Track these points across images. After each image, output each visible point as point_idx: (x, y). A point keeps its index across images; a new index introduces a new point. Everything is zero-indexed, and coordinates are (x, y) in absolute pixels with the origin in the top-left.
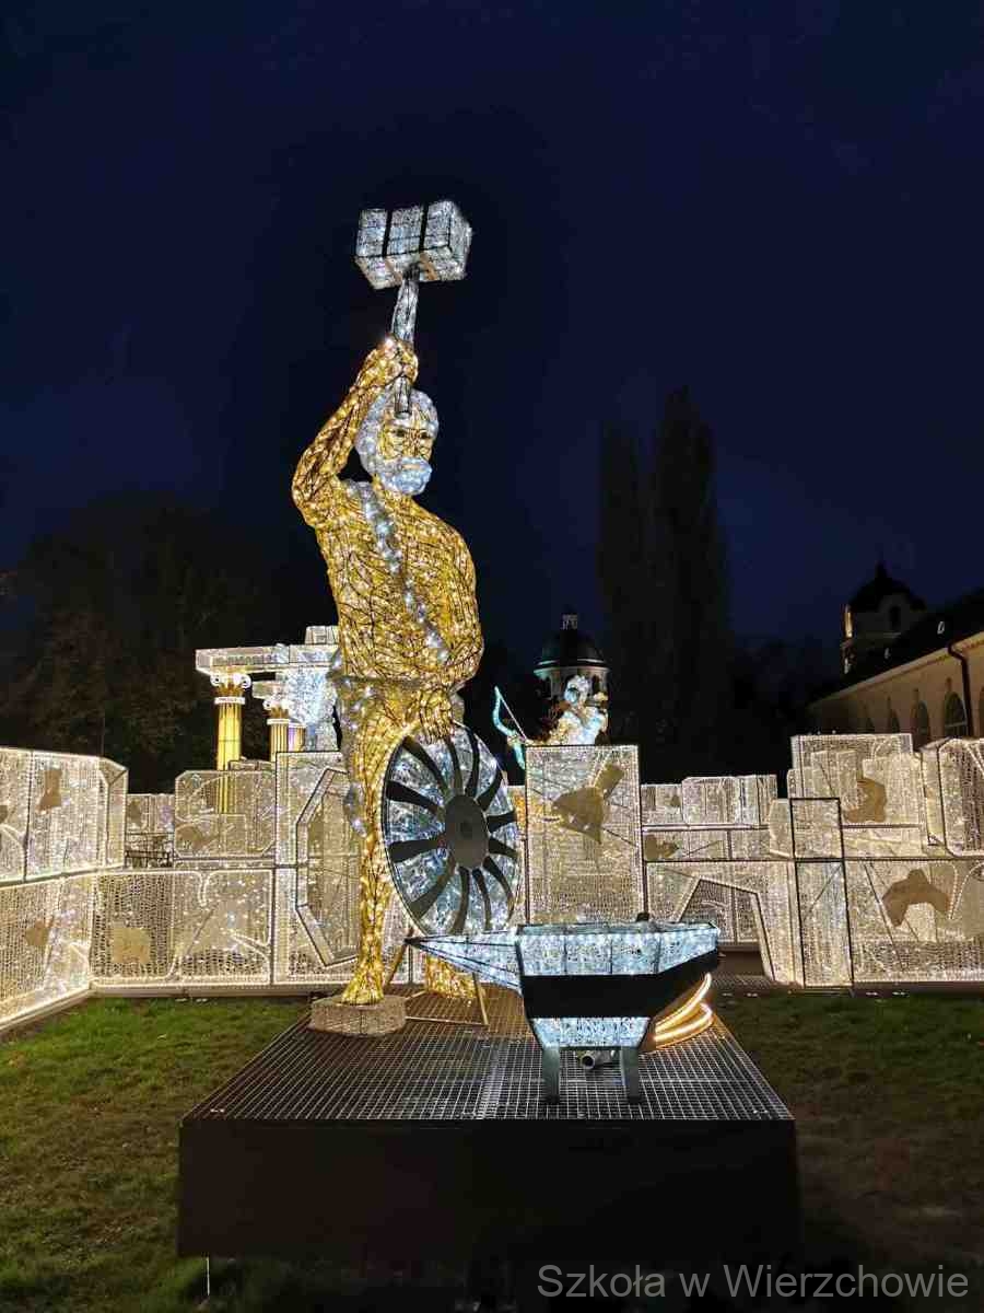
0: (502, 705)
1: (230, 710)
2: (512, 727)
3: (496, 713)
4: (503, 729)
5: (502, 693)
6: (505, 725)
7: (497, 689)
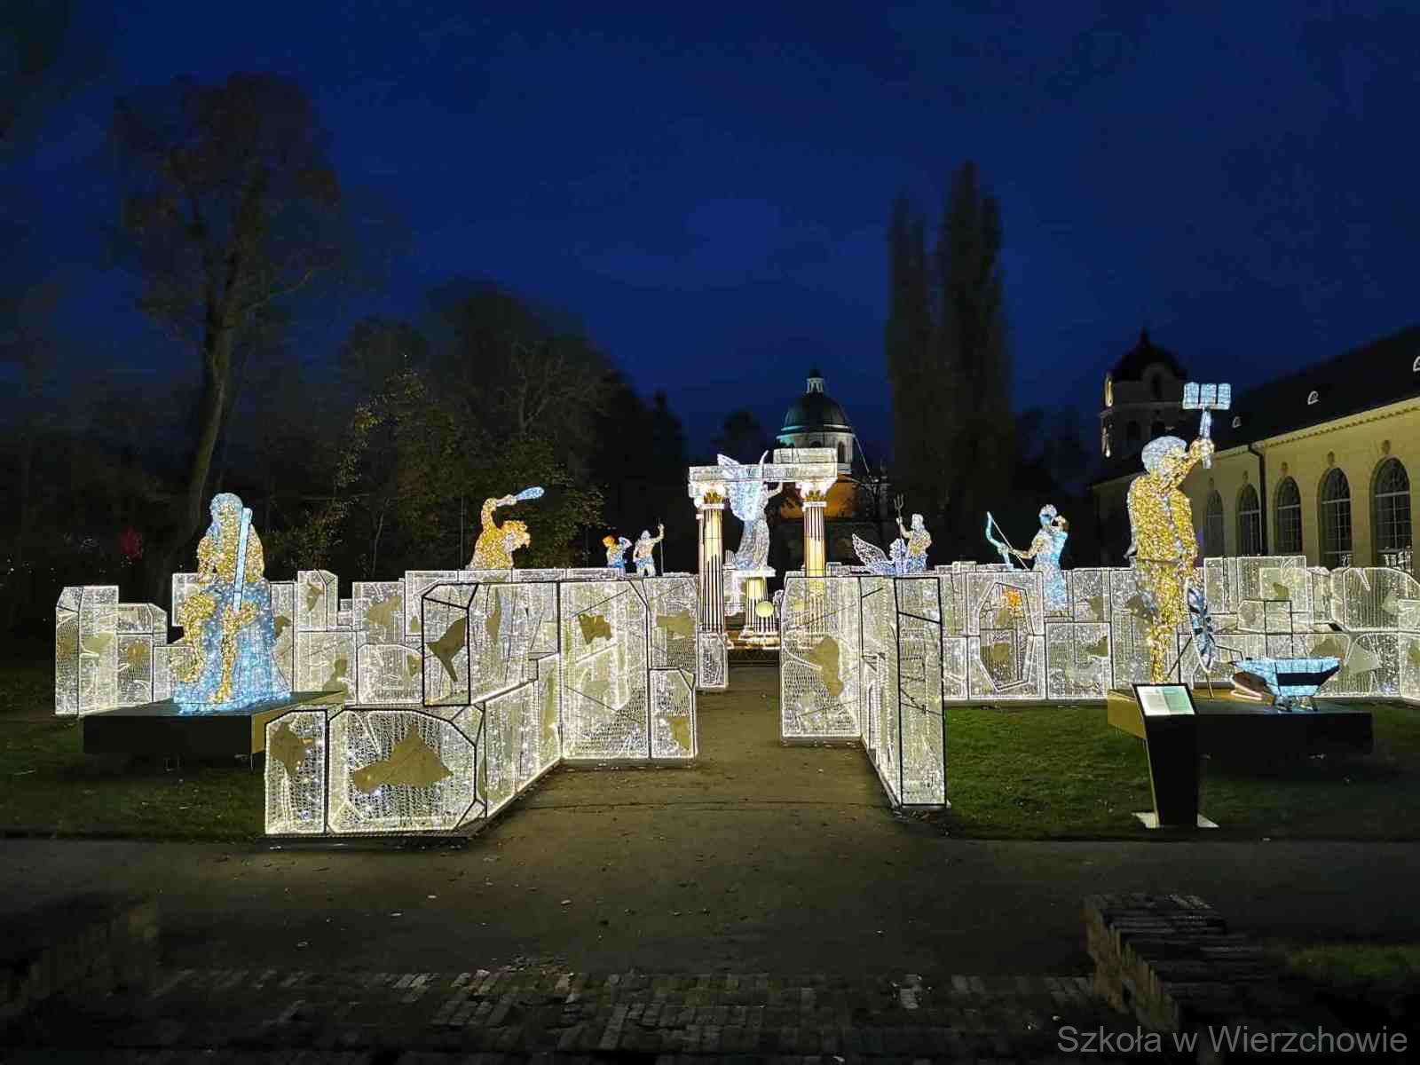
0: (993, 525)
1: (715, 515)
2: (1000, 540)
3: (988, 531)
4: (992, 541)
5: (993, 516)
6: (994, 538)
7: (989, 514)
